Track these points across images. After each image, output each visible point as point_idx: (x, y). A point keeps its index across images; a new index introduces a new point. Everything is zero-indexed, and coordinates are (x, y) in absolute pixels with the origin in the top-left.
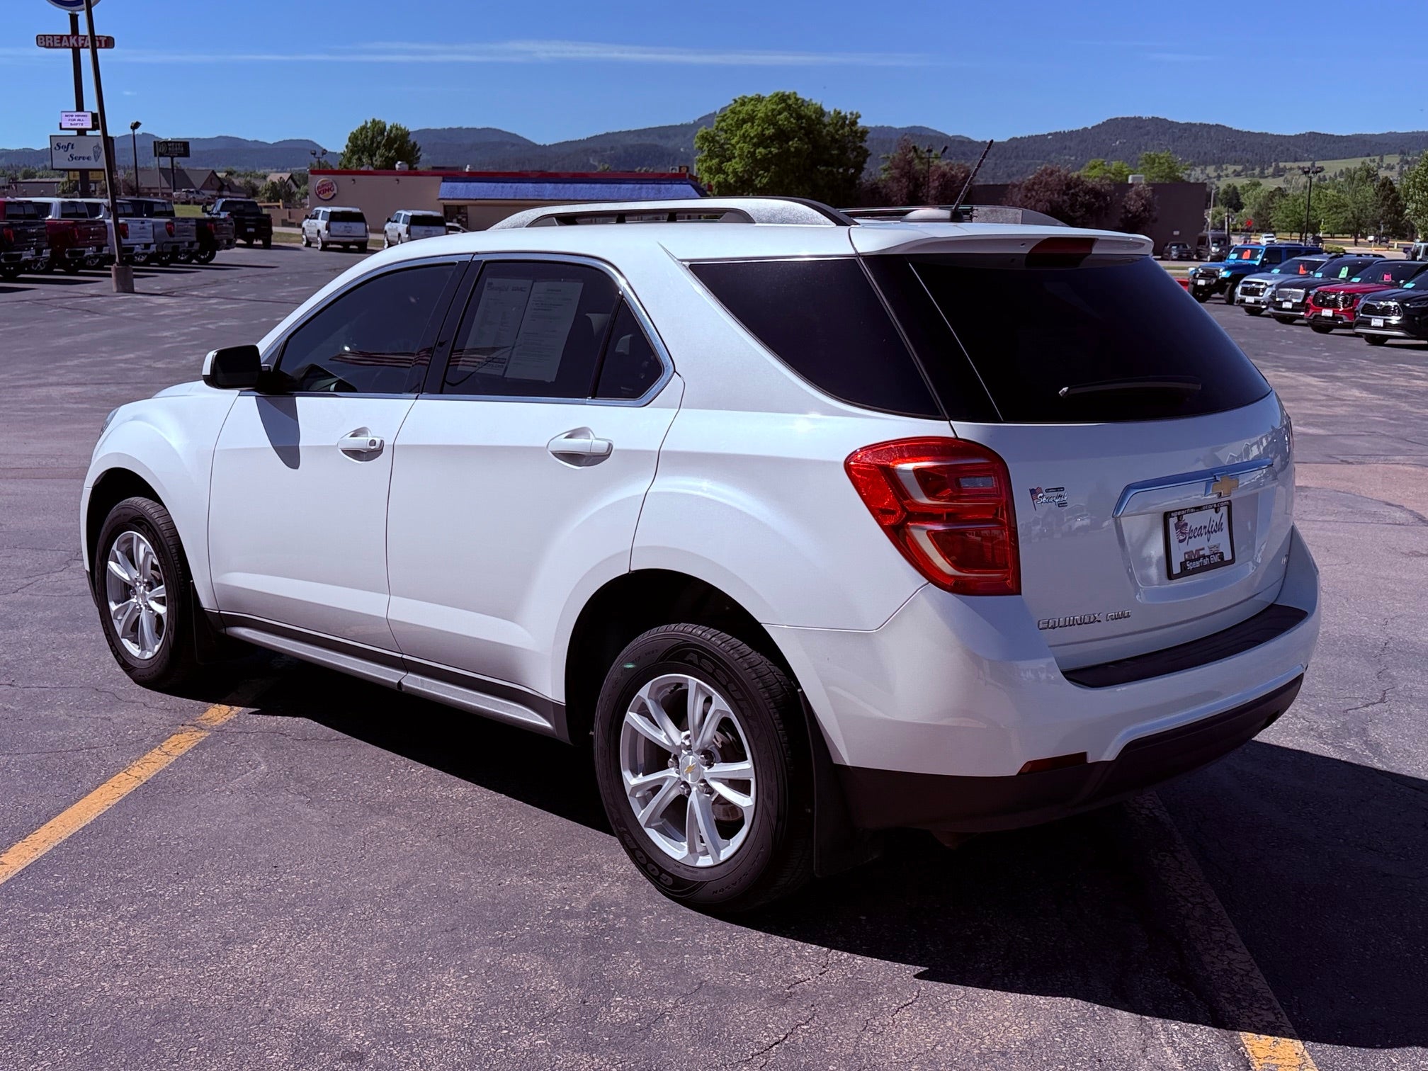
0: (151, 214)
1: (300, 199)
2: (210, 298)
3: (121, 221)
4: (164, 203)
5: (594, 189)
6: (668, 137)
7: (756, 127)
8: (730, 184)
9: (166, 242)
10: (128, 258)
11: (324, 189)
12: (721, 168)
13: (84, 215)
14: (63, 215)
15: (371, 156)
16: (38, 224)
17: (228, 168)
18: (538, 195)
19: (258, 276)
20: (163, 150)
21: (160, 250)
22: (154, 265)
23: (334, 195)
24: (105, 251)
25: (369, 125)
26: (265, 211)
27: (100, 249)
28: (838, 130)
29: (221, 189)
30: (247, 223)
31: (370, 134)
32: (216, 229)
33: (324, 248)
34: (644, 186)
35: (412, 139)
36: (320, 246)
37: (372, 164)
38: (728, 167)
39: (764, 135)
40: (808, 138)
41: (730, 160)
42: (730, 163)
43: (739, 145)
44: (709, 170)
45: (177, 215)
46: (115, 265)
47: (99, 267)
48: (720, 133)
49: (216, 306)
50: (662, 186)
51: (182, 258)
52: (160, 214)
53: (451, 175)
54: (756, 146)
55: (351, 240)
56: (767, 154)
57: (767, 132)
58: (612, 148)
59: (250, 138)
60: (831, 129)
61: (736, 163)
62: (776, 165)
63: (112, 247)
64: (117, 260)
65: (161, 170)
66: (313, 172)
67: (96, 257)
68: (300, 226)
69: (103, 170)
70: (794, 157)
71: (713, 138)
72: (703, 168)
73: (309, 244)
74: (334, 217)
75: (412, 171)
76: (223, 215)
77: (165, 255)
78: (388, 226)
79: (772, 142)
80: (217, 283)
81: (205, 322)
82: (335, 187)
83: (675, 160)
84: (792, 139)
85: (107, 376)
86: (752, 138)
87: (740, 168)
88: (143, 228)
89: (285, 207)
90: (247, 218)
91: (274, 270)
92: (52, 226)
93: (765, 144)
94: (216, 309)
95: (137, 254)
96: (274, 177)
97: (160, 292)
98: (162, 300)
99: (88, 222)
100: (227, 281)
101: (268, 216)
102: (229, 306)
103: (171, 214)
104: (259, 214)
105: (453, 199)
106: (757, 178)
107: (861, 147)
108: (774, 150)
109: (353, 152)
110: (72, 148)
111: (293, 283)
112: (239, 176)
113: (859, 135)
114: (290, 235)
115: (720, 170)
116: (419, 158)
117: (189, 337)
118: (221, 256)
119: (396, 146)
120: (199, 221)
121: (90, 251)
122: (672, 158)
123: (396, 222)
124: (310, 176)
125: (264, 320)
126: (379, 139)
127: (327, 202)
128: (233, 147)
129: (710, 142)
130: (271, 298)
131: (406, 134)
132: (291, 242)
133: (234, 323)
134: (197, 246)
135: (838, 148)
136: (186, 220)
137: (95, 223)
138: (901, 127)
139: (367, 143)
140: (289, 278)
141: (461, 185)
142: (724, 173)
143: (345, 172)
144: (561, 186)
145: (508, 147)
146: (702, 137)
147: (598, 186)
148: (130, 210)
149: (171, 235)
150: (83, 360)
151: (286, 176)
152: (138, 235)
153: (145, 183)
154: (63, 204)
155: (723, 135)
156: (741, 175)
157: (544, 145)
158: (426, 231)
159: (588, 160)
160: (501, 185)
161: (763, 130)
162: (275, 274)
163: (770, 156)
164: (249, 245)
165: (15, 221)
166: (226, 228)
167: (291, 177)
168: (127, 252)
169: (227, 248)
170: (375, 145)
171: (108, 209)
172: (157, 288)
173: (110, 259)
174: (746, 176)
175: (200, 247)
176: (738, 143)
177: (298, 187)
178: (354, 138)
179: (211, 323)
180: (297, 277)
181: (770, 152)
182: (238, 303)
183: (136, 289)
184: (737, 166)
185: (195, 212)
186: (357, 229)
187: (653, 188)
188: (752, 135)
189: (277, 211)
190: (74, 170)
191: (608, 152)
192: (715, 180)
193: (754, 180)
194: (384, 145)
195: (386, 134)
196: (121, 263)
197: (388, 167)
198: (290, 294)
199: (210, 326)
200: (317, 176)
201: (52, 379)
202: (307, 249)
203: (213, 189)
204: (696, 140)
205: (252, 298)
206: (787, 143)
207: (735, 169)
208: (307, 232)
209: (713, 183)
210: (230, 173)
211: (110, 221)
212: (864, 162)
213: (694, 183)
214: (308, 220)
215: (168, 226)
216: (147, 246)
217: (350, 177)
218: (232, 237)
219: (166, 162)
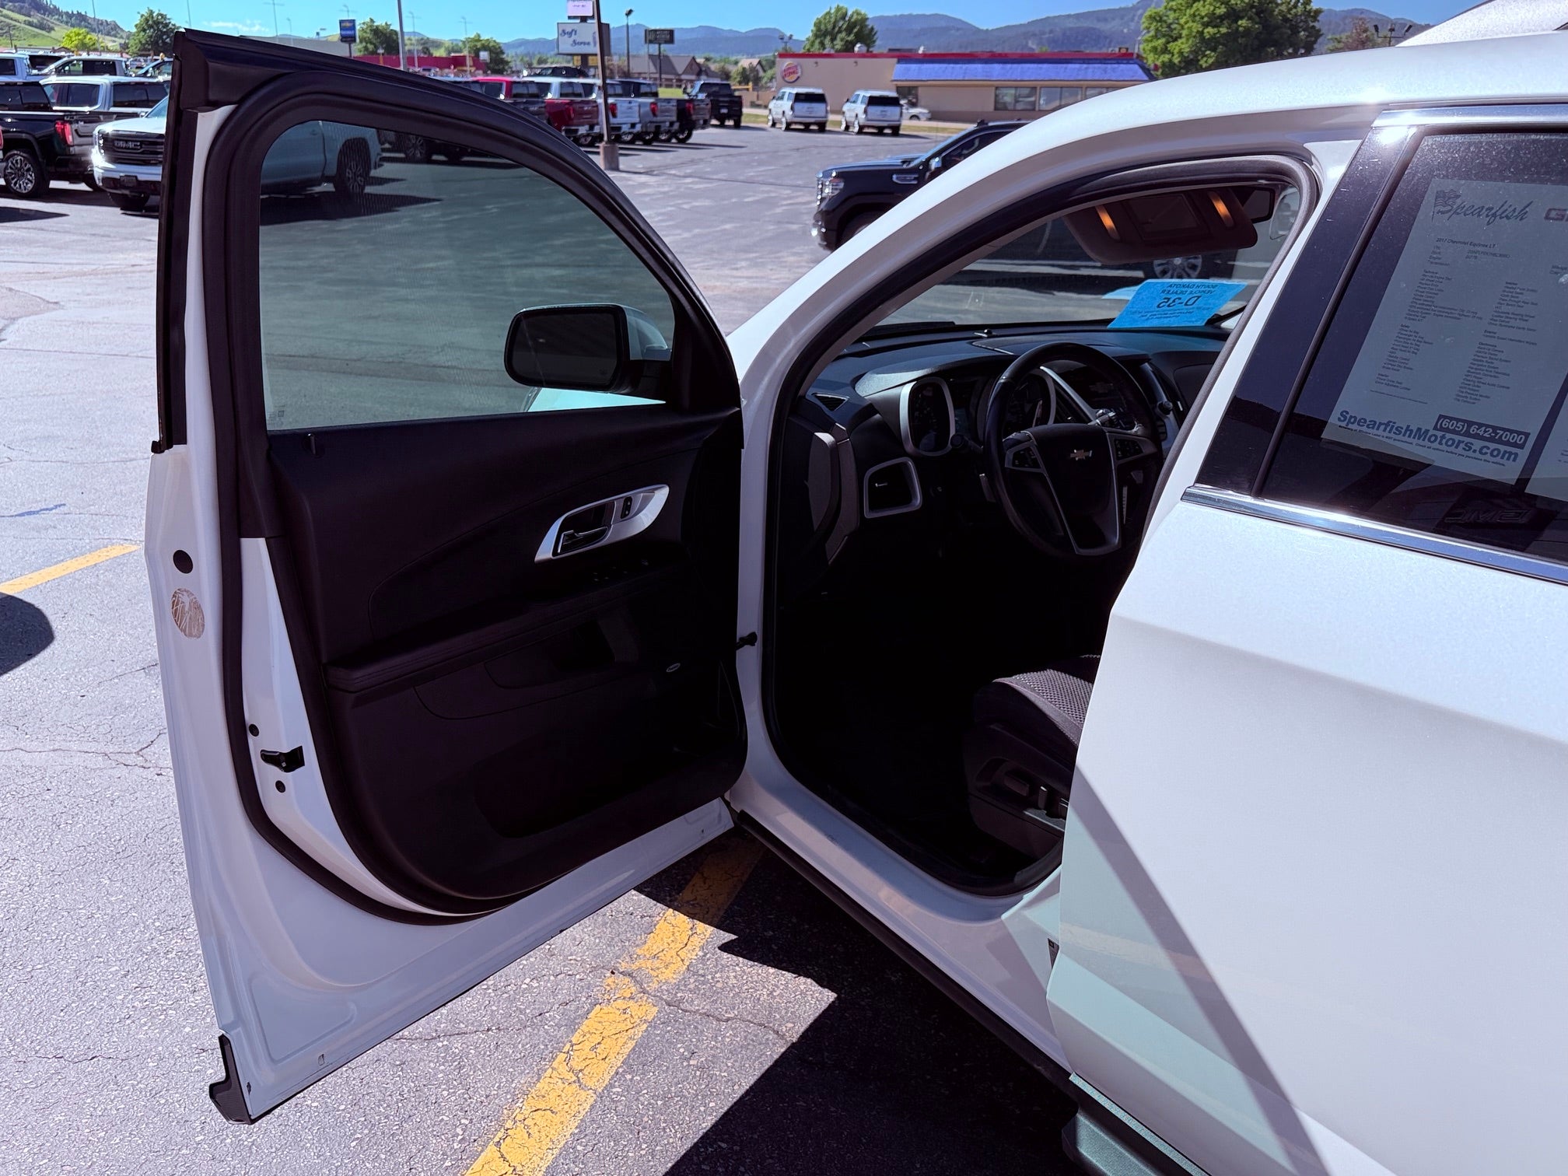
0: (638, 95)
1: (766, 83)
2: (685, 177)
3: (611, 100)
4: (649, 84)
5: (1041, 68)
6: (1106, 20)
7: (1207, 7)
8: (1175, 64)
9: (651, 122)
10: (616, 135)
11: (790, 71)
12: (1166, 48)
13: (579, 95)
14: (562, 95)
15: (833, 40)
16: (538, 102)
17: (707, 55)
18: (987, 76)
19: (729, 155)
20: (652, 37)
21: (644, 130)
22: (639, 144)
23: (798, 77)
24: (597, 129)
25: (833, 11)
26: (737, 94)
27: (592, 127)
28: (1291, 9)
29: (699, 74)
30: (721, 104)
31: (833, 20)
32: (694, 109)
33: (788, 128)
34: (1091, 66)
35: (870, 24)
36: (784, 126)
37: (833, 48)
38: (1175, 47)
39: (1215, 14)
40: (1260, 17)
41: (1175, 40)
42: (1176, 43)
43: (1188, 25)
44: (1154, 49)
45: (661, 96)
46: (604, 143)
47: (591, 145)
48: (1169, 13)
49: (690, 186)
50: (1109, 66)
51: (663, 138)
52: (646, 95)
53: (905, 56)
54: (1206, 25)
55: (812, 120)
56: (1215, 34)
57: (1218, 12)
58: (1051, 32)
59: (726, 28)
60: (1284, 8)
61: (1182, 43)
62: (1223, 45)
63: (602, 128)
64: (606, 138)
65: (651, 56)
66: (782, 56)
67: (588, 135)
68: (766, 107)
69: (596, 55)
70: (1242, 37)
71: (1161, 18)
72: (1149, 48)
73: (774, 125)
74: (799, 98)
75: (869, 54)
76: (702, 96)
77: (648, 133)
78: (846, 107)
79: (1221, 22)
80: (693, 162)
81: (680, 202)
82: (799, 70)
83: (1111, 42)
84: (1242, 18)
85: (588, 258)
86: (1202, 18)
87: (1186, 49)
88: (630, 108)
89: (754, 89)
90: (721, 99)
91: (743, 150)
92: (551, 105)
93: (1214, 23)
94: (691, 188)
95: (625, 134)
96: (745, 62)
97: (642, 171)
98: (643, 178)
99: (582, 102)
100: (701, 160)
101: (740, 97)
102: (701, 186)
103: (655, 94)
104: (731, 95)
105: (906, 80)
106: (1202, 58)
107: (1313, 27)
108: (1223, 30)
109: (816, 36)
110: (575, 34)
111: (761, 163)
112: (715, 62)
113: (1312, 14)
114: (757, 116)
115: (1165, 50)
116: (874, 42)
117: (666, 218)
118: (698, 135)
119: (855, 30)
120: (679, 102)
121: (583, 130)
122: (1108, 40)
123: (854, 102)
124: (778, 59)
125: (734, 200)
126: (841, 23)
127: (792, 84)
128: (711, 36)
129: (1158, 22)
130: (741, 178)
131: (864, 20)
132: (758, 122)
133: (707, 203)
134: (676, 126)
135: (1290, 28)
136: (668, 101)
137: (588, 102)
138: (1342, 9)
139: (830, 27)
140: (756, 158)
141: (914, 67)
142: (1170, 52)
143: (808, 55)
144: (1009, 66)
145: (953, 32)
146: (1150, 16)
147: (1045, 66)
148: (619, 90)
149: (655, 115)
150: (569, 240)
151: (755, 62)
152: (626, 115)
153: (635, 68)
154: (562, 84)
155: (1172, 15)
156: (1186, 55)
157: (987, 30)
158: (882, 111)
159: (1027, 43)
160: (952, 65)
161: (1214, 10)
162: (746, 154)
163: (1218, 35)
164: (722, 126)
165: (519, 100)
166: (703, 109)
167: (760, 63)
168: (614, 130)
169: (703, 128)
170: (837, 29)
171: (599, 87)
172: (640, 167)
173: (600, 137)
174: (1191, 57)
175: (680, 126)
176: (1186, 23)
177: (765, 71)
178: (818, 24)
179: (685, 203)
180: (763, 157)
181: (1219, 31)
182: (711, 183)
183: (621, 167)
184: (1183, 46)
185: (677, 93)
186: (818, 109)
187: (1099, 68)
188: (1203, 14)
189: (747, 93)
190: (577, 55)
191: (1047, 36)
192: (1160, 60)
193: (1199, 60)
194: (845, 29)
195: (847, 19)
196: (609, 141)
197: (848, 49)
198: (758, 174)
199: (685, 206)
200: (784, 60)
201: (539, 259)
202: (773, 129)
203: (692, 74)
204: (1144, 20)
205: (724, 178)
206: (1237, 23)
207: (1181, 49)
208: (774, 113)
209: (1159, 63)
210: (708, 59)
211: (601, 101)
212: (1315, 42)
213: (1140, 63)
214: (774, 101)
215: (652, 106)
216: (633, 125)
217: (814, 60)
218: (707, 117)
219: (654, 49)
